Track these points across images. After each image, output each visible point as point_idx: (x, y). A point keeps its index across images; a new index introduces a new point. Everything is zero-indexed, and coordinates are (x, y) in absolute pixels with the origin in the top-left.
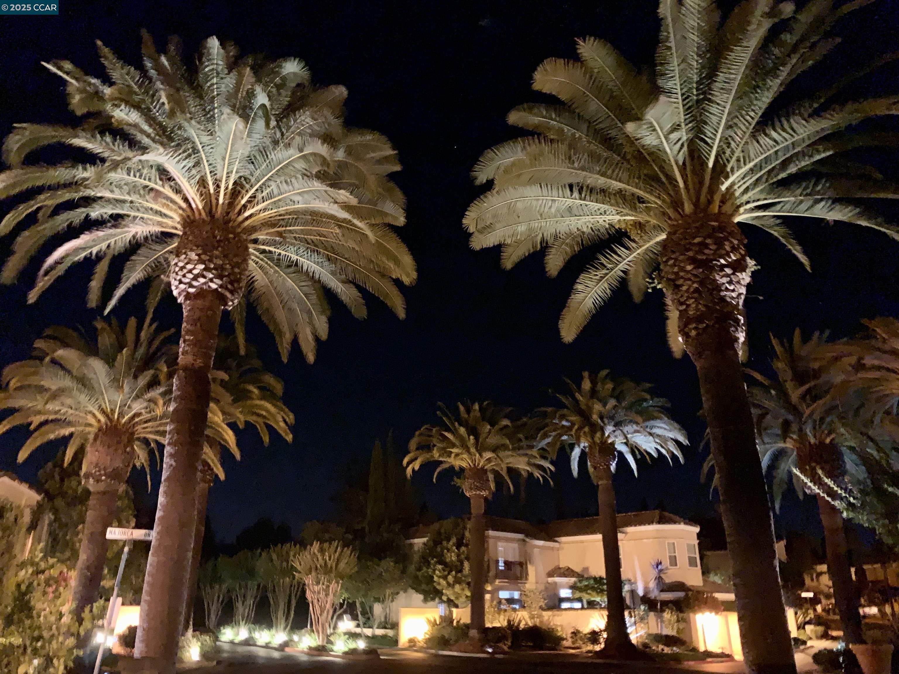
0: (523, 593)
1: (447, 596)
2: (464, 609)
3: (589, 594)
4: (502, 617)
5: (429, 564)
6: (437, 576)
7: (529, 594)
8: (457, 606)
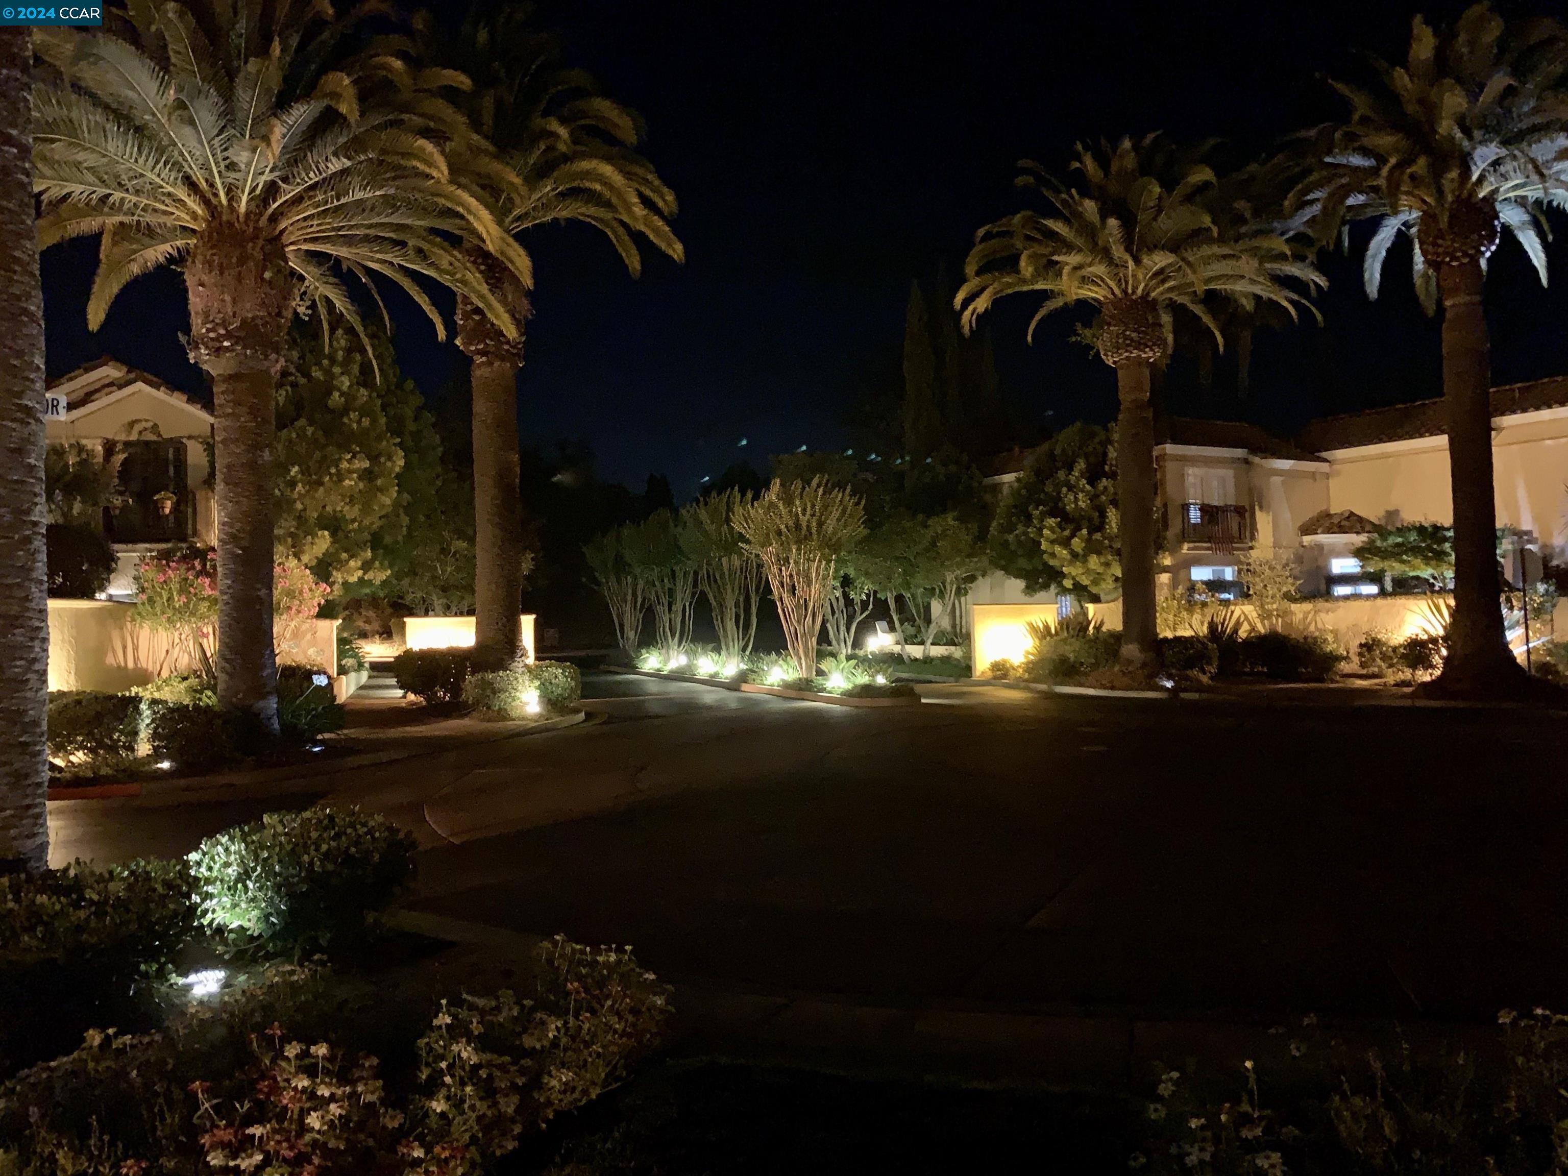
0: (1245, 569)
1: (1073, 578)
2: (1112, 604)
3: (1403, 562)
4: (1197, 617)
5: (1029, 517)
6: (1047, 540)
7: (1258, 569)
8: (1096, 599)
